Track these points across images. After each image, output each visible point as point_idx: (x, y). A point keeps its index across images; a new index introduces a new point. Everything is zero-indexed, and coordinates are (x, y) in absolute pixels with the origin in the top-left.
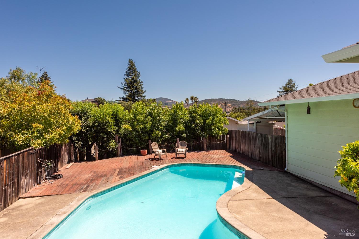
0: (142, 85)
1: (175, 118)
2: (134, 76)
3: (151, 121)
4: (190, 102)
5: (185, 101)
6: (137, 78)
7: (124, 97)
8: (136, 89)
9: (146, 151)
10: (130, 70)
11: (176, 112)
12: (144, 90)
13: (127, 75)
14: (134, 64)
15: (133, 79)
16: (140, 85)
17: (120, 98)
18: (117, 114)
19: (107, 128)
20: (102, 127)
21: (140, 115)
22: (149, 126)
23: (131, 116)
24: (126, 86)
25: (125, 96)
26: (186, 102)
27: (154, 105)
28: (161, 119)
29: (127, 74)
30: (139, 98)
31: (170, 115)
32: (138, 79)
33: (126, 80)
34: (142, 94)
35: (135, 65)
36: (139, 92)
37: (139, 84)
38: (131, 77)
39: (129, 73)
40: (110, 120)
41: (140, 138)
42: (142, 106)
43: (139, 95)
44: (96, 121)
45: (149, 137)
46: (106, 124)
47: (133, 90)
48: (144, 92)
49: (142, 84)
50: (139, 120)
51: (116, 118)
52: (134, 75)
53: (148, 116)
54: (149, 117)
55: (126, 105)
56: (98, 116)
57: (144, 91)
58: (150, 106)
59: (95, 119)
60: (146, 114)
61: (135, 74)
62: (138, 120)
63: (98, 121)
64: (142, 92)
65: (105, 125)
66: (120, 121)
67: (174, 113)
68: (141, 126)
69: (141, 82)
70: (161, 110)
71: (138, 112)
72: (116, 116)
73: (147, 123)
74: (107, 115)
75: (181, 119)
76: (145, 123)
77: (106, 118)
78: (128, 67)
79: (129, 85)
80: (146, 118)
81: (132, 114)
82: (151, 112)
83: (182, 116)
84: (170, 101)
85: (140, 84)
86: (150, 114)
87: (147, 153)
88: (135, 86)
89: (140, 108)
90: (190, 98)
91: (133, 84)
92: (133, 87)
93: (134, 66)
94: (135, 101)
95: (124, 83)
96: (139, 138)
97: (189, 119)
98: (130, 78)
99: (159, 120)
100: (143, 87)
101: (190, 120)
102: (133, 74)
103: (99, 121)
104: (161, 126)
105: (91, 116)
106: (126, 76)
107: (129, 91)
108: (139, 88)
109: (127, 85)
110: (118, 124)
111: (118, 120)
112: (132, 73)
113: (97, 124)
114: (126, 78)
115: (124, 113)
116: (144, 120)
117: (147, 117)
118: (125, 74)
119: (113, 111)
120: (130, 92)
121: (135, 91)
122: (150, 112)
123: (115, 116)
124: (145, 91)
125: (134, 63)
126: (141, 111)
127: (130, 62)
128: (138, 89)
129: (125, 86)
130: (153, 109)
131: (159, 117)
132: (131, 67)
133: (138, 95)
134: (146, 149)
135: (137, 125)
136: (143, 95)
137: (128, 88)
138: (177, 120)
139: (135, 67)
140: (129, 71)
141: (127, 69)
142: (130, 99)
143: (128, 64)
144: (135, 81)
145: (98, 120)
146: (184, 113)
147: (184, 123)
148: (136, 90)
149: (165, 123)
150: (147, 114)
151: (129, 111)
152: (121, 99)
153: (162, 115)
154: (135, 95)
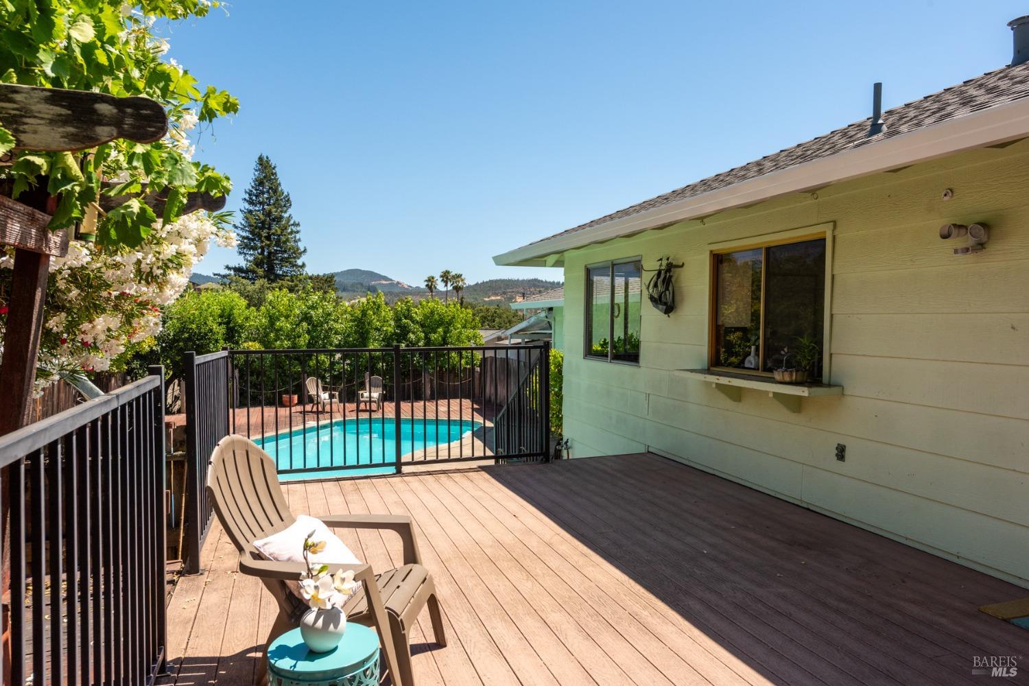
0: (298, 232)
1: (362, 328)
2: (274, 204)
3: (308, 332)
4: (441, 286)
5: (426, 283)
6: (282, 212)
7: (241, 265)
8: (278, 243)
9: (296, 397)
10: (261, 188)
11: (364, 313)
12: (301, 246)
13: (251, 202)
14: (274, 171)
15: (269, 214)
16: (291, 233)
17: (228, 268)
18: (230, 315)
19: (209, 344)
20: (197, 342)
21: (283, 319)
22: (302, 343)
23: (264, 320)
24: (247, 234)
25: (243, 264)
26: (427, 285)
27: (317, 297)
28: (330, 329)
29: (250, 198)
30: (285, 269)
31: (354, 321)
32: (286, 215)
33: (249, 215)
34: (294, 258)
35: (275, 174)
36: (285, 252)
37: (286, 229)
38: (263, 209)
39: (257, 196)
40: (215, 327)
41: (282, 368)
42: (289, 300)
43: (287, 262)
44: (183, 329)
45: (303, 368)
46: (207, 335)
47: (269, 246)
48: (301, 253)
49: (298, 229)
50: (281, 329)
51: (228, 323)
52: (272, 201)
53: (301, 321)
54: (304, 324)
55: (249, 291)
56: (190, 318)
57: (302, 250)
58: (307, 300)
59: (182, 323)
60: (298, 317)
61: (277, 200)
62: (278, 331)
63: (187, 328)
64: (298, 253)
65: (205, 338)
66: (237, 331)
67: (362, 317)
68: (286, 342)
69: (292, 225)
70: (332, 309)
71: (279, 311)
72: (229, 318)
73: (299, 337)
74: (210, 316)
75: (377, 329)
76: (295, 338)
77: (205, 323)
78: (254, 178)
79: (257, 230)
80: (298, 325)
81: (265, 317)
82: (309, 313)
83: (378, 323)
84: (384, 282)
85: (289, 230)
86: (306, 318)
87: (296, 402)
88: (273, 234)
89: (283, 304)
90: (441, 276)
91: (269, 229)
92: (268, 238)
93: (272, 177)
94: (272, 277)
95: (241, 223)
96: (280, 371)
97: (393, 331)
98: (258, 211)
99: (327, 332)
100: (299, 240)
101: (395, 334)
102: (269, 199)
103: (191, 329)
104: (331, 345)
105: (171, 319)
106: (247, 206)
107: (254, 248)
108: (287, 240)
109: (251, 232)
110: (234, 337)
111: (234, 327)
112: (266, 196)
113: (186, 335)
114: (248, 210)
115: (247, 312)
116: (293, 330)
117: (300, 323)
118: (245, 199)
119: (221, 309)
120: (260, 251)
121: (275, 248)
122: (306, 314)
123: (227, 318)
124: (305, 251)
125: (274, 168)
126: (285, 310)
127: (261, 164)
128: (285, 242)
129: (244, 234)
130: (313, 307)
131: (328, 325)
132: (265, 177)
133: (282, 260)
134: (294, 393)
135: (276, 341)
136: (299, 262)
137: (253, 240)
138: (368, 332)
139: (277, 180)
140: (256, 190)
141: (253, 184)
142: (260, 272)
143: (256, 170)
144: (274, 220)
145: (190, 327)
146: (384, 317)
147: (383, 340)
148: (277, 247)
149: (339, 337)
150: (300, 318)
151: (258, 310)
152: (232, 272)
153: (334, 320)
154: (274, 260)
